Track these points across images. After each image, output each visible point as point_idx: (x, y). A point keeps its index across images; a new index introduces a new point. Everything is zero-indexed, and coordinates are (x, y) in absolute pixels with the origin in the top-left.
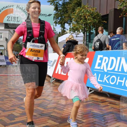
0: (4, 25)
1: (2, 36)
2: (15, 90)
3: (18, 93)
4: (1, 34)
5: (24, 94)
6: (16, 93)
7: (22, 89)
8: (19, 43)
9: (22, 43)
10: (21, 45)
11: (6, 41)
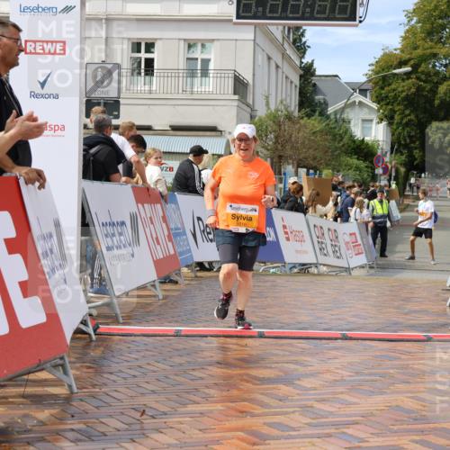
1: (211, 66)
2: (315, 440)
7: (362, 435)
8: (326, 104)
9: (343, 110)
10: (336, 121)
11: (236, 97)
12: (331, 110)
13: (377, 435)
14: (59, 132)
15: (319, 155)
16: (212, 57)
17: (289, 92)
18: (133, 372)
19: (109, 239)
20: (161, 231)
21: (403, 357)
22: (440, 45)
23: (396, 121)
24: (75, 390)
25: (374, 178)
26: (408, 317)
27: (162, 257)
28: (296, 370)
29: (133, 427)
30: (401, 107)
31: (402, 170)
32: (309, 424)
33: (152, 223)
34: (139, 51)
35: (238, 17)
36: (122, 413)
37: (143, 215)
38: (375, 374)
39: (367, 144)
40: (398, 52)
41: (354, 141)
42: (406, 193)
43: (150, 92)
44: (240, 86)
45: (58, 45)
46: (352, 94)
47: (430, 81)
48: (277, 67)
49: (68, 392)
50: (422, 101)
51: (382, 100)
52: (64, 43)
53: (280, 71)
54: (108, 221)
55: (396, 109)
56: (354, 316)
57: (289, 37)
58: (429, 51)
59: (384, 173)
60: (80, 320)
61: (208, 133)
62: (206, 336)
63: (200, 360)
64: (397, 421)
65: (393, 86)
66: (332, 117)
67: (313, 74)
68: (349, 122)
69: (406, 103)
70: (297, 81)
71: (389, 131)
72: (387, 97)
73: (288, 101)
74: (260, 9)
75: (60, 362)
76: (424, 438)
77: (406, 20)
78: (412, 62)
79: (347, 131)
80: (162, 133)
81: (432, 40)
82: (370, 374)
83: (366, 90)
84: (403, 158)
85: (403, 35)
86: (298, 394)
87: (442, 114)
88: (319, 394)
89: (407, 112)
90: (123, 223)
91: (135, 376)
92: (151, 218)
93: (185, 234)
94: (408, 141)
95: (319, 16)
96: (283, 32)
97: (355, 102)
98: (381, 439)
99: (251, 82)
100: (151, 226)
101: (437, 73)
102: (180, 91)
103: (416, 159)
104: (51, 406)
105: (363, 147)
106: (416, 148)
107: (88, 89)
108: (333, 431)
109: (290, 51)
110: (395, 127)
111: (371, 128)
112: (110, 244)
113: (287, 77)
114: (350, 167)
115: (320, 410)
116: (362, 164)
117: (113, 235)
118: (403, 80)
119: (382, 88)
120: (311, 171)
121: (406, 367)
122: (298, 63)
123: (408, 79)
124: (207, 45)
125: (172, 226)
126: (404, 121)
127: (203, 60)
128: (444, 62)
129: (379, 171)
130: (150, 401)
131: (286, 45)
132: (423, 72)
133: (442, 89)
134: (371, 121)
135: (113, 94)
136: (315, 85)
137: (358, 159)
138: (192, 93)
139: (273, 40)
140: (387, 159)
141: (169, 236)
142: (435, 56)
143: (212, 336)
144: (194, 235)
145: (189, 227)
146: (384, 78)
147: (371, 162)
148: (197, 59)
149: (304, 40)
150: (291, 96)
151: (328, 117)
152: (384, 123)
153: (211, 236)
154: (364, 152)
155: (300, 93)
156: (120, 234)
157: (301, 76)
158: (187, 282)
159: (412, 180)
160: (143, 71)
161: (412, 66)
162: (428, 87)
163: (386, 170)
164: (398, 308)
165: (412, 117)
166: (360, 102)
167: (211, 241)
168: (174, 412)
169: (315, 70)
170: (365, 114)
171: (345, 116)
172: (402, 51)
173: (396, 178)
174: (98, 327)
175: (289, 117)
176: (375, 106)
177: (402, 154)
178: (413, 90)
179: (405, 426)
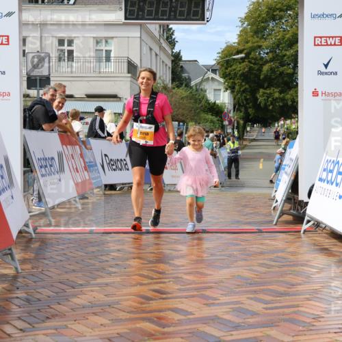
0: (120, 3)
1: (112, 55)
2: (184, 300)
3: (197, 315)
4: (106, 42)
5: (227, 317)
6: (191, 313)
7: (215, 296)
8: (190, 80)
9: (201, 83)
10: (197, 90)
11: (130, 75)
12: (193, 83)
13: (225, 295)
14: (6, 97)
15: (185, 112)
16: (112, 48)
17: (165, 72)
18: (60, 258)
19: (43, 169)
20: (80, 163)
21: (242, 243)
22: (263, 40)
23: (236, 90)
24: (20, 271)
25: (223, 127)
26: (246, 217)
27: (80, 181)
28: (171, 254)
29: (60, 294)
30: (240, 81)
31: (242, 122)
32: (180, 290)
33: (73, 158)
34: (64, 45)
35: (126, 19)
36: (52, 286)
37: (67, 152)
38: (224, 255)
39: (218, 105)
40: (236, 44)
41: (209, 104)
42: (245, 137)
43: (72, 72)
44: (132, 68)
45: (4, 38)
46: (207, 73)
47: (258, 64)
48: (156, 55)
49: (15, 272)
50: (252, 76)
51: (226, 76)
52: (8, 36)
53: (158, 58)
54: (42, 157)
55: (236, 82)
56: (210, 217)
57: (163, 36)
58: (255, 44)
59: (230, 124)
60: (23, 224)
61: (112, 99)
62: (111, 233)
63: (107, 249)
64: (238, 285)
65: (234, 67)
66: (194, 88)
67: (180, 59)
68: (206, 91)
69: (242, 78)
70: (170, 64)
71: (232, 96)
72: (230, 74)
73: (164, 77)
74: (140, 13)
75: (9, 252)
76: (257, 296)
77: (240, 24)
78: (245, 51)
79: (204, 97)
80: (81, 99)
81: (258, 37)
82: (221, 255)
83: (216, 70)
84: (242, 114)
85: (239, 33)
86: (173, 270)
87: (266, 85)
88: (187, 269)
89: (244, 84)
90: (53, 159)
91: (61, 261)
92: (72, 155)
93: (96, 165)
94: (245, 103)
95: (179, 17)
96: (160, 32)
97: (209, 78)
98: (227, 298)
99: (139, 65)
100: (73, 160)
101: (262, 58)
102: (92, 71)
103: (250, 115)
104: (3, 282)
105: (215, 107)
106: (250, 108)
107: (28, 70)
108: (195, 293)
109: (165, 45)
110: (235, 93)
111: (220, 95)
112: (44, 172)
113: (163, 62)
114: (207, 120)
115: (187, 279)
116: (215, 119)
117: (46, 166)
118: (240, 63)
119: (226, 69)
120: (181, 124)
121: (245, 250)
122: (170, 52)
123: (243, 62)
124: (109, 41)
125: (87, 160)
126: (242, 89)
127: (106, 51)
128: (266, 51)
129: (226, 123)
130: (72, 277)
131: (162, 41)
132: (252, 58)
133: (266, 68)
134: (220, 90)
135: (45, 73)
136: (182, 67)
137: (212, 115)
138: (100, 73)
139: (152, 36)
140: (231, 115)
141: (85, 167)
142: (260, 47)
143: (115, 233)
144: (103, 167)
145: (99, 161)
146: (227, 62)
147: (221, 117)
148: (102, 50)
149: (173, 37)
150: (166, 74)
151: (191, 88)
152: (229, 91)
153: (114, 167)
154: (216, 110)
155: (172, 72)
156: (51, 166)
157: (172, 61)
158: (98, 198)
159: (248, 129)
160: (66, 58)
161: (245, 54)
162: (256, 67)
163: (230, 122)
164: (239, 211)
165: (247, 86)
166: (212, 78)
167: (114, 170)
168: (88, 284)
169: (181, 57)
170: (216, 86)
171: (202, 87)
172: (239, 44)
173: (237, 128)
174: (37, 229)
175: (165, 88)
176: (222, 80)
177: (241, 112)
178: (246, 69)
179: (244, 289)
